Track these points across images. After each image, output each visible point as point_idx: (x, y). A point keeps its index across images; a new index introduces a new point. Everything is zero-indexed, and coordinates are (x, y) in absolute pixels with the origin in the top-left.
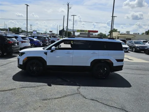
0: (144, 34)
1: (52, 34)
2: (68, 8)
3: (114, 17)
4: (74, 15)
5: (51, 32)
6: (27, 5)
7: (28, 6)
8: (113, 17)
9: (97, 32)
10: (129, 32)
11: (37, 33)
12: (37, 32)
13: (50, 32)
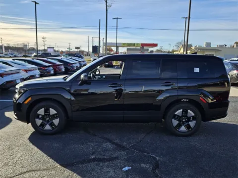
0: (235, 47)
1: (80, 51)
4: (117, 18)
6: (36, 3)
7: (37, 5)
9: (156, 45)
13: (77, 48)
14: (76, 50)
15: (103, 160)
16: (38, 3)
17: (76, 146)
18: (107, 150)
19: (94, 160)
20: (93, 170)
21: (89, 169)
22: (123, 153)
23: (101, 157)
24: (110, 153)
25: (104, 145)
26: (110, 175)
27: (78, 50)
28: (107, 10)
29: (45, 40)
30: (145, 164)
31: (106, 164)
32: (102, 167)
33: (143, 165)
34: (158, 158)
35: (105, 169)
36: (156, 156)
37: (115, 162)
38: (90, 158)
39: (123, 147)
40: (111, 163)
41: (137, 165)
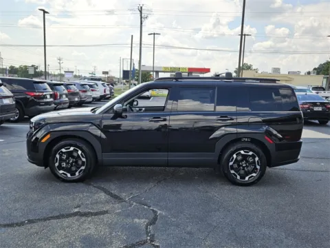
1: (108, 77)
2: (141, 18)
3: (245, 35)
4: (154, 34)
5: (107, 73)
6: (45, 12)
7: (46, 14)
8: (242, 35)
9: (208, 70)
10: (279, 69)
12: (74, 74)
13: (104, 73)
14: (104, 76)
15: (87, 215)
19: (76, 214)
21: (65, 225)
22: (116, 206)
23: (87, 210)
24: (100, 206)
25: (96, 196)
26: (88, 232)
27: (106, 76)
28: (141, 23)
29: (61, 62)
30: (139, 218)
31: (89, 219)
32: (83, 223)
33: (137, 220)
34: (159, 212)
35: (86, 225)
36: (160, 210)
37: (102, 216)
38: (72, 212)
39: (120, 199)
40: (96, 218)
41: (129, 220)
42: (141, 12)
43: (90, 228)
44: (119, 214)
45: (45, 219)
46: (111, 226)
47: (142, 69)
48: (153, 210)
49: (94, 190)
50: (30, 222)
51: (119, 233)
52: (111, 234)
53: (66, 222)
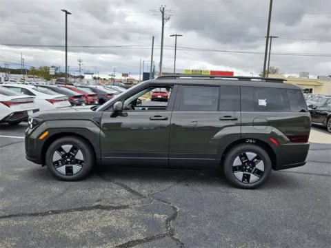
1: (128, 80)
2: (163, 19)
3: (271, 37)
4: (176, 35)
6: (67, 13)
7: (68, 15)
8: (268, 37)
11: (95, 78)
13: (124, 75)
14: (123, 78)
15: (108, 208)
16: (69, 13)
17: (80, 192)
18: (117, 198)
19: (97, 207)
20: (90, 218)
21: (87, 216)
22: (136, 201)
23: (108, 204)
24: (121, 201)
25: (117, 192)
26: (109, 224)
27: (126, 78)
28: (163, 25)
30: (159, 214)
31: (110, 212)
32: (104, 215)
33: (156, 215)
34: (178, 209)
35: (107, 218)
36: (179, 207)
37: (122, 210)
38: (93, 205)
39: (141, 195)
40: (117, 212)
41: (149, 215)
42: (163, 13)
43: (112, 220)
44: (139, 209)
45: (68, 211)
46: (132, 219)
47: (163, 71)
48: (173, 207)
49: (114, 186)
50: (54, 212)
51: (140, 226)
52: (131, 226)
53: (88, 214)
